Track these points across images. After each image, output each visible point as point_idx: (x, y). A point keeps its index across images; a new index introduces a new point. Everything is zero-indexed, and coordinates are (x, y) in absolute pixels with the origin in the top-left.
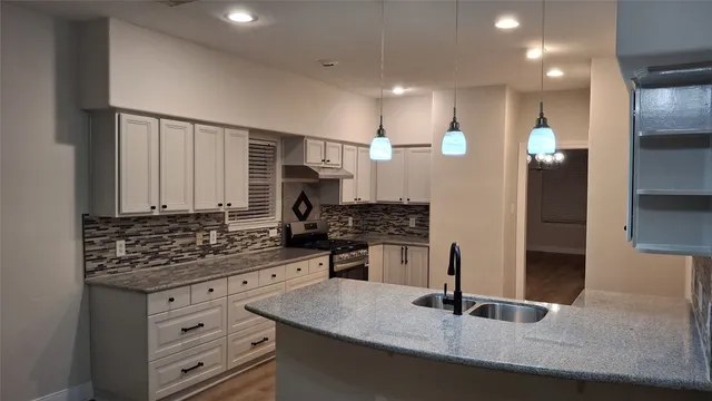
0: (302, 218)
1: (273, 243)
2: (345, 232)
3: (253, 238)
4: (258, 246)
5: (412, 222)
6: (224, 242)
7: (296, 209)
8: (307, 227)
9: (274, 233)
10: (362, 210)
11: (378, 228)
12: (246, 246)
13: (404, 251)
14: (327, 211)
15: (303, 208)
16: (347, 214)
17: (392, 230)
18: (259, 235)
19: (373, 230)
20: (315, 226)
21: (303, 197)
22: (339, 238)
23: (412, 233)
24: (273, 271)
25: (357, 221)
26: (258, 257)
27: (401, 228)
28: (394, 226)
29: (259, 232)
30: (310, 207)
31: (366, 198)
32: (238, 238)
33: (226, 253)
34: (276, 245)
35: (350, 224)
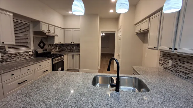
0: (42, 48)
1: (31, 56)
2: (56, 51)
3: (21, 55)
4: (23, 58)
5: (74, 48)
6: (6, 57)
7: (39, 45)
8: (43, 50)
9: (31, 53)
10: (61, 45)
11: (65, 50)
12: (18, 58)
13: (73, 56)
14: (50, 46)
15: (42, 45)
16: (56, 47)
17: (69, 50)
18: (24, 54)
19: (64, 50)
20: (46, 50)
21: (42, 42)
22: (54, 53)
23: (74, 51)
24: (28, 67)
25: (60, 49)
26: (24, 61)
27: (71, 50)
28: (70, 49)
29: (24, 53)
30: (44, 45)
31: (62, 42)
32: (14, 56)
33: (8, 62)
34: (32, 57)
35: (58, 49)
